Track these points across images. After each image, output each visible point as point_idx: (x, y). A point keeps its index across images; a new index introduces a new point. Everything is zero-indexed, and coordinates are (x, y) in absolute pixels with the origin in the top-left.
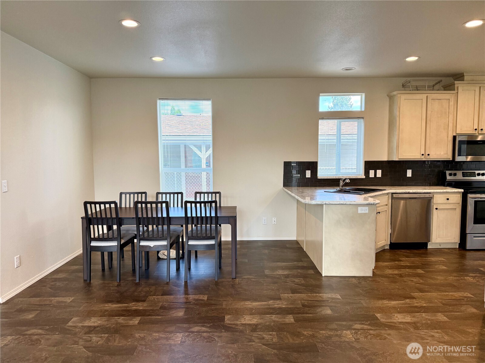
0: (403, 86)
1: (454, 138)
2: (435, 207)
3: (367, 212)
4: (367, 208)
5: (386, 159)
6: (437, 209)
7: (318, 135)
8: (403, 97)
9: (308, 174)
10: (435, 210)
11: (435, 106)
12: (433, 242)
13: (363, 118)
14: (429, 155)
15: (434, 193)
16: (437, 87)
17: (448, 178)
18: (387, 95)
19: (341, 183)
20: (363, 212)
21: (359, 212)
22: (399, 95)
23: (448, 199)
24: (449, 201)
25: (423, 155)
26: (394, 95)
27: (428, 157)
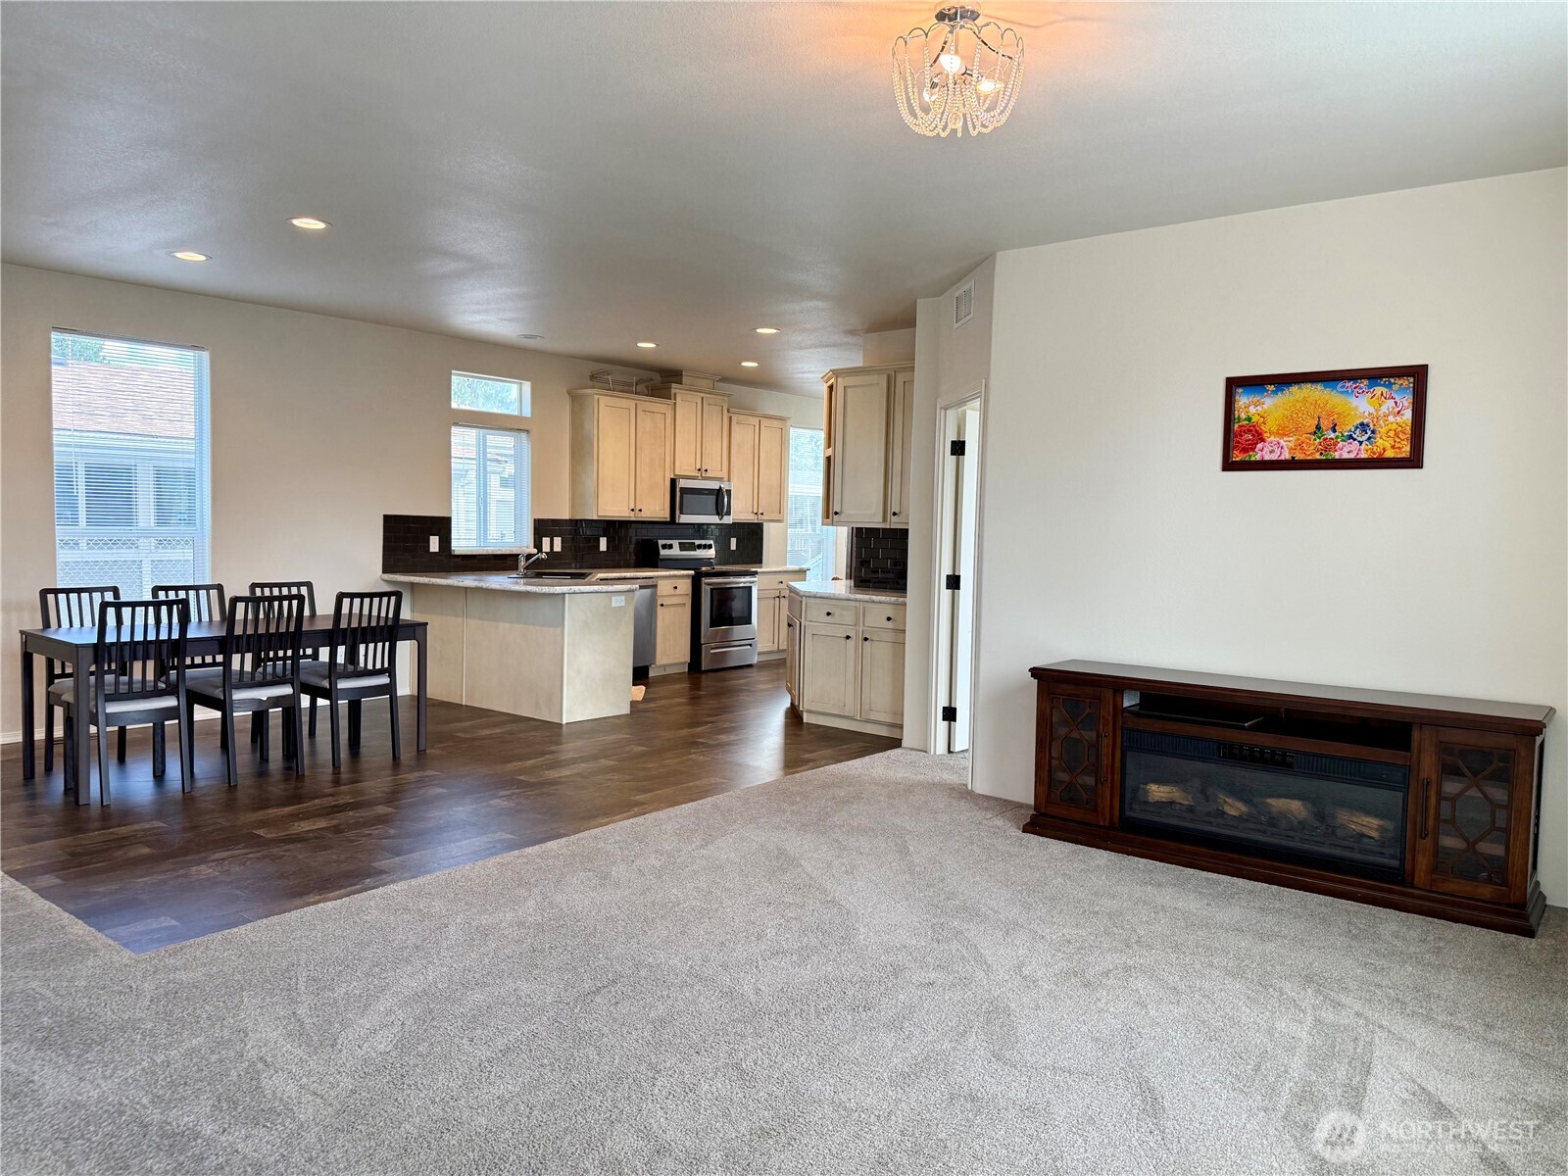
0: (592, 377)
1: (673, 482)
2: (659, 603)
3: (623, 604)
4: (623, 598)
5: (567, 517)
6: (662, 605)
7: (449, 457)
8: (604, 400)
9: (434, 544)
10: (659, 607)
11: (646, 423)
12: (657, 663)
13: (528, 431)
14: (640, 510)
15: (657, 577)
16: (641, 387)
17: (663, 552)
18: (569, 393)
19: (522, 563)
20: (618, 605)
21: (613, 605)
22: (596, 397)
23: (676, 588)
24: (678, 591)
25: (633, 510)
26: (588, 395)
27: (640, 514)
